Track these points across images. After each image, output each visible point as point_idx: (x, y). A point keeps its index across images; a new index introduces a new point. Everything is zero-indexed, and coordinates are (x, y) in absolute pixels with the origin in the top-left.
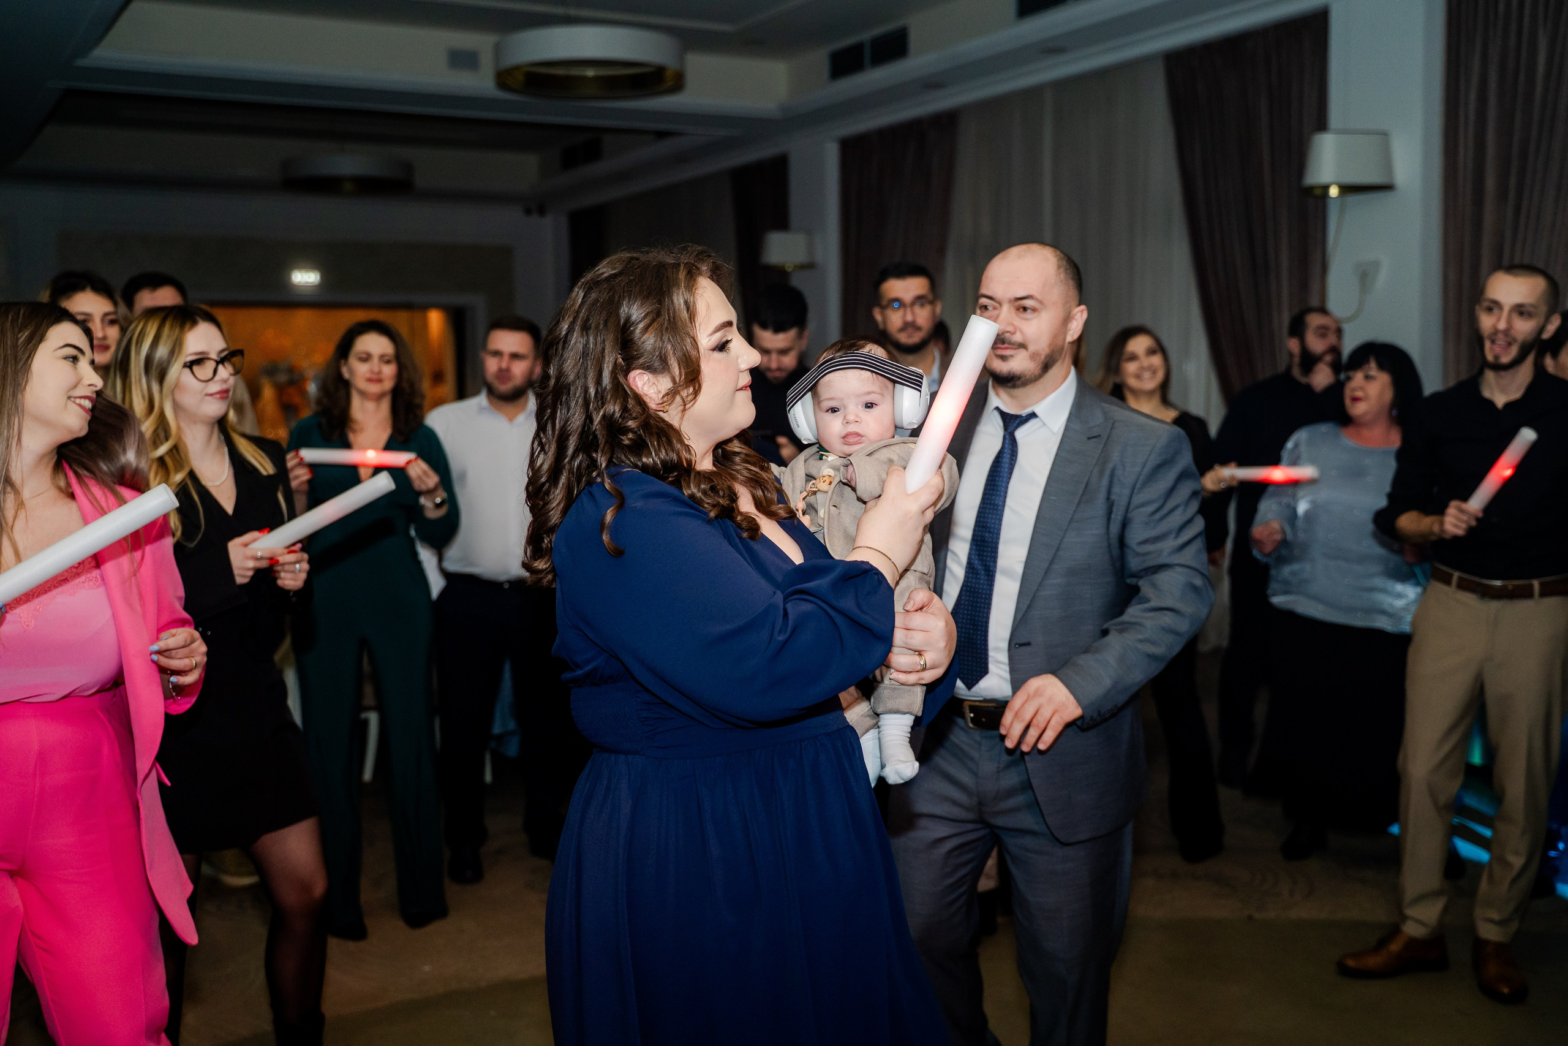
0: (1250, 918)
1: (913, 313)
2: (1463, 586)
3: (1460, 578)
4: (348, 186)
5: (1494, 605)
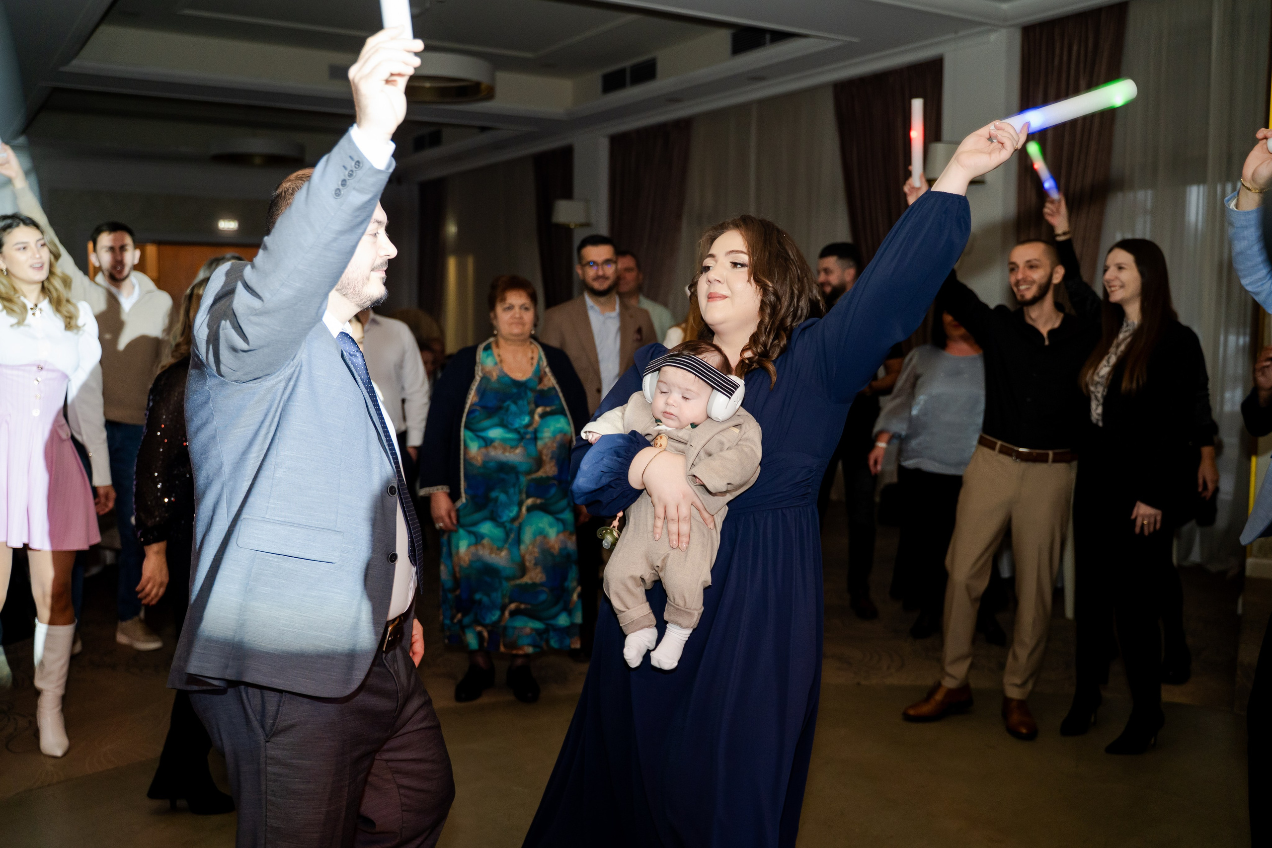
0: (859, 684)
1: (603, 270)
2: (1002, 451)
3: (1002, 446)
4: (258, 161)
5: (1023, 465)
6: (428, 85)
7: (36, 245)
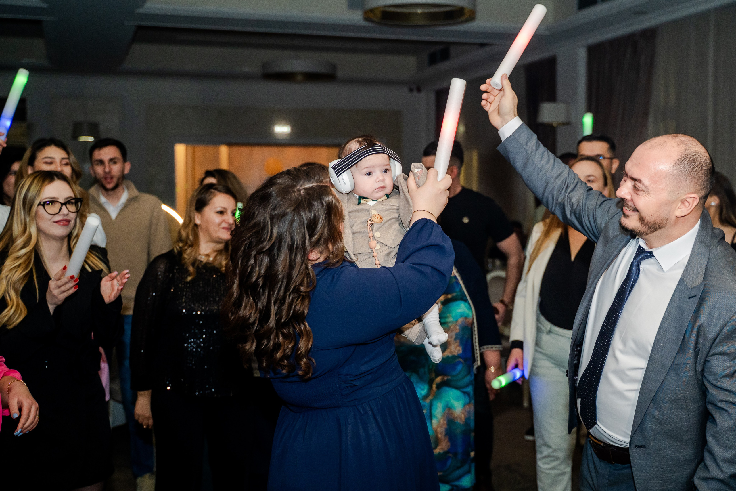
4: (299, 77)
6: (419, 11)
7: (61, 162)
